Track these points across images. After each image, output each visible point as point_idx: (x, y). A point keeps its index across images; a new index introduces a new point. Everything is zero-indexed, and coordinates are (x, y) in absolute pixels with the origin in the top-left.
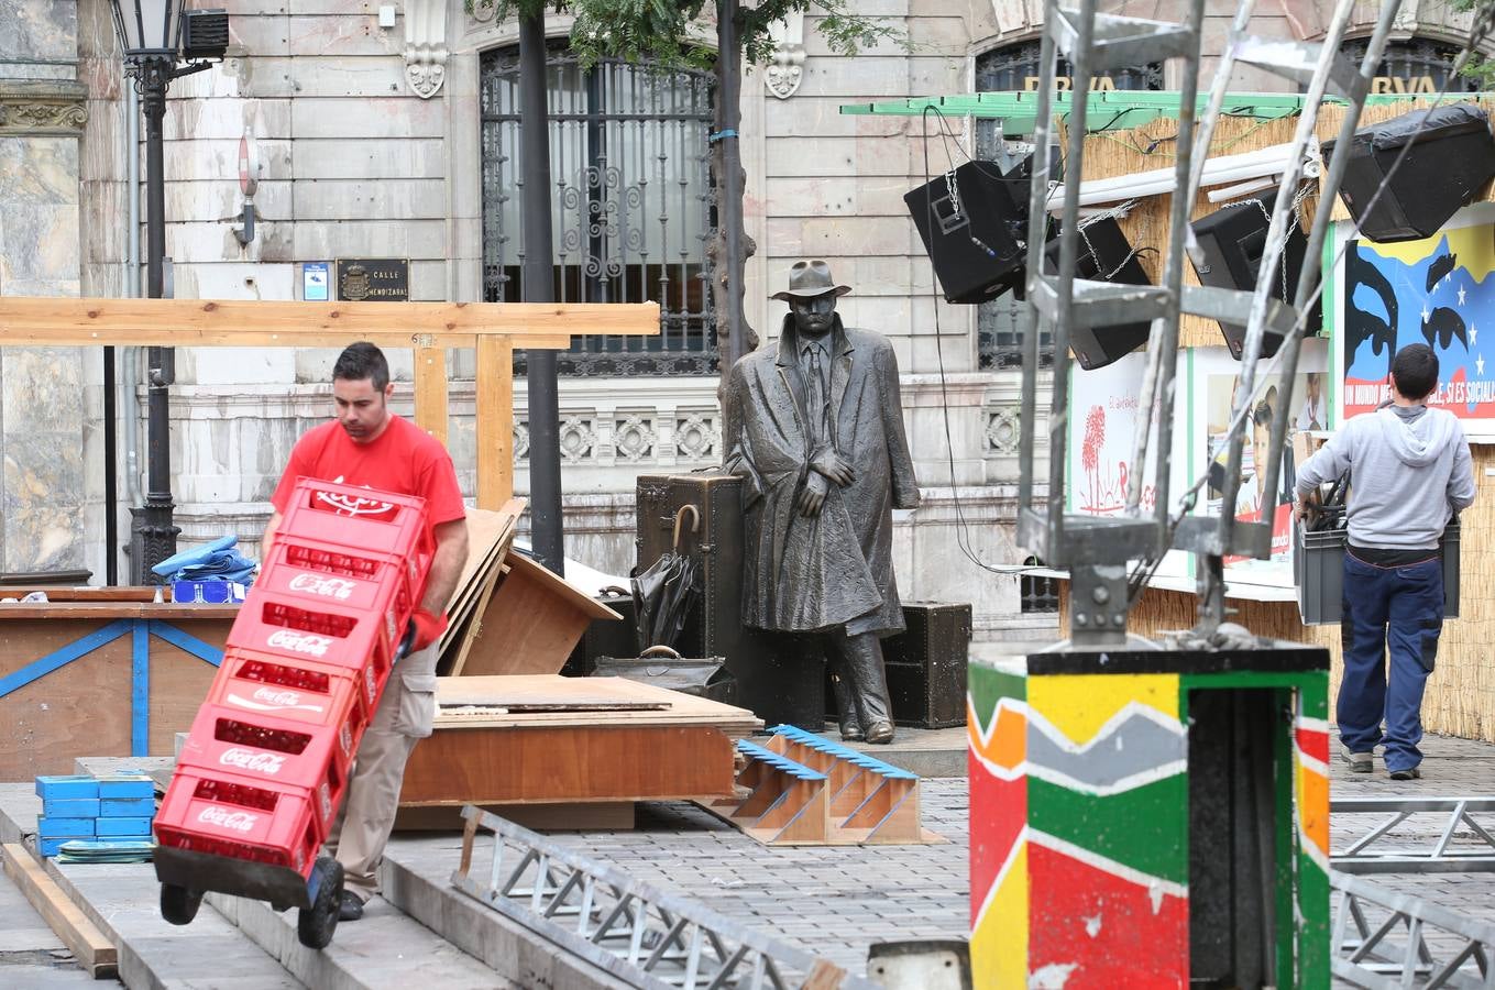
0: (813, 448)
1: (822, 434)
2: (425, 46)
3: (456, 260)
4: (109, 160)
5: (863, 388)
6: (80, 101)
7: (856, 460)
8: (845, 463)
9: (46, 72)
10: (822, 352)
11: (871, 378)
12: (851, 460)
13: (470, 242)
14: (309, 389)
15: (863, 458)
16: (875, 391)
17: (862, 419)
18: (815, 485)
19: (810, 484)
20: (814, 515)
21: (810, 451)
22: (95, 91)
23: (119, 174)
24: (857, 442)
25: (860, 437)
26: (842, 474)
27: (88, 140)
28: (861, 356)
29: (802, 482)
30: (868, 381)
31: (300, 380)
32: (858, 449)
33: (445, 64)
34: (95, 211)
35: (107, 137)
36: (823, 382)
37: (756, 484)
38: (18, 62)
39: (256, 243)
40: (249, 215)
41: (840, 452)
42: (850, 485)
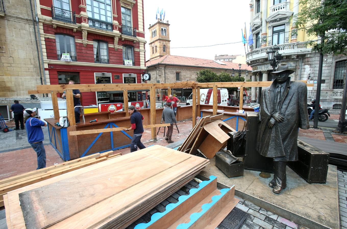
0: (274, 111)
1: (277, 108)
2: (330, 62)
3: (331, 79)
4: (298, 73)
5: (292, 97)
6: (296, 69)
7: (286, 116)
8: (281, 116)
9: (293, 67)
10: (282, 87)
11: (296, 94)
12: (284, 115)
13: (332, 78)
14: (314, 90)
15: (288, 115)
16: (296, 98)
17: (290, 105)
18: (272, 121)
19: (271, 120)
20: (271, 128)
21: (273, 112)
22: (297, 68)
23: (299, 74)
24: (287, 111)
25: (289, 109)
26: (279, 119)
27: (296, 72)
28: (294, 88)
29: (269, 120)
30: (294, 95)
31: (313, 89)
32: (287, 113)
33: (331, 63)
34: (296, 77)
35: (298, 72)
36: (280, 95)
37: (260, 118)
38: (290, 67)
39: (310, 79)
40: (309, 77)
41: (281, 113)
42: (282, 122)
